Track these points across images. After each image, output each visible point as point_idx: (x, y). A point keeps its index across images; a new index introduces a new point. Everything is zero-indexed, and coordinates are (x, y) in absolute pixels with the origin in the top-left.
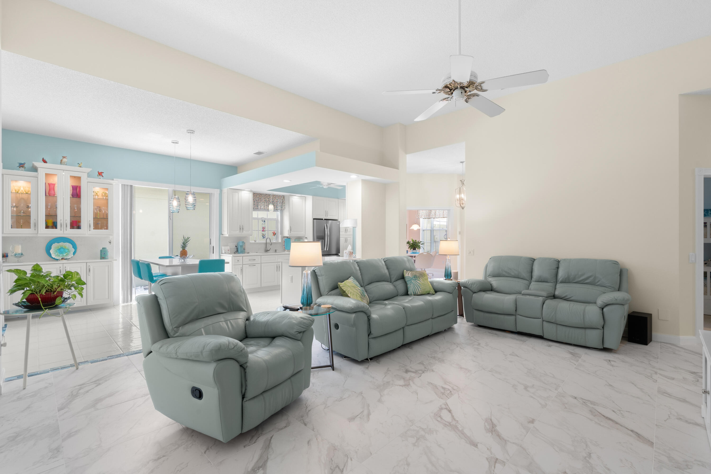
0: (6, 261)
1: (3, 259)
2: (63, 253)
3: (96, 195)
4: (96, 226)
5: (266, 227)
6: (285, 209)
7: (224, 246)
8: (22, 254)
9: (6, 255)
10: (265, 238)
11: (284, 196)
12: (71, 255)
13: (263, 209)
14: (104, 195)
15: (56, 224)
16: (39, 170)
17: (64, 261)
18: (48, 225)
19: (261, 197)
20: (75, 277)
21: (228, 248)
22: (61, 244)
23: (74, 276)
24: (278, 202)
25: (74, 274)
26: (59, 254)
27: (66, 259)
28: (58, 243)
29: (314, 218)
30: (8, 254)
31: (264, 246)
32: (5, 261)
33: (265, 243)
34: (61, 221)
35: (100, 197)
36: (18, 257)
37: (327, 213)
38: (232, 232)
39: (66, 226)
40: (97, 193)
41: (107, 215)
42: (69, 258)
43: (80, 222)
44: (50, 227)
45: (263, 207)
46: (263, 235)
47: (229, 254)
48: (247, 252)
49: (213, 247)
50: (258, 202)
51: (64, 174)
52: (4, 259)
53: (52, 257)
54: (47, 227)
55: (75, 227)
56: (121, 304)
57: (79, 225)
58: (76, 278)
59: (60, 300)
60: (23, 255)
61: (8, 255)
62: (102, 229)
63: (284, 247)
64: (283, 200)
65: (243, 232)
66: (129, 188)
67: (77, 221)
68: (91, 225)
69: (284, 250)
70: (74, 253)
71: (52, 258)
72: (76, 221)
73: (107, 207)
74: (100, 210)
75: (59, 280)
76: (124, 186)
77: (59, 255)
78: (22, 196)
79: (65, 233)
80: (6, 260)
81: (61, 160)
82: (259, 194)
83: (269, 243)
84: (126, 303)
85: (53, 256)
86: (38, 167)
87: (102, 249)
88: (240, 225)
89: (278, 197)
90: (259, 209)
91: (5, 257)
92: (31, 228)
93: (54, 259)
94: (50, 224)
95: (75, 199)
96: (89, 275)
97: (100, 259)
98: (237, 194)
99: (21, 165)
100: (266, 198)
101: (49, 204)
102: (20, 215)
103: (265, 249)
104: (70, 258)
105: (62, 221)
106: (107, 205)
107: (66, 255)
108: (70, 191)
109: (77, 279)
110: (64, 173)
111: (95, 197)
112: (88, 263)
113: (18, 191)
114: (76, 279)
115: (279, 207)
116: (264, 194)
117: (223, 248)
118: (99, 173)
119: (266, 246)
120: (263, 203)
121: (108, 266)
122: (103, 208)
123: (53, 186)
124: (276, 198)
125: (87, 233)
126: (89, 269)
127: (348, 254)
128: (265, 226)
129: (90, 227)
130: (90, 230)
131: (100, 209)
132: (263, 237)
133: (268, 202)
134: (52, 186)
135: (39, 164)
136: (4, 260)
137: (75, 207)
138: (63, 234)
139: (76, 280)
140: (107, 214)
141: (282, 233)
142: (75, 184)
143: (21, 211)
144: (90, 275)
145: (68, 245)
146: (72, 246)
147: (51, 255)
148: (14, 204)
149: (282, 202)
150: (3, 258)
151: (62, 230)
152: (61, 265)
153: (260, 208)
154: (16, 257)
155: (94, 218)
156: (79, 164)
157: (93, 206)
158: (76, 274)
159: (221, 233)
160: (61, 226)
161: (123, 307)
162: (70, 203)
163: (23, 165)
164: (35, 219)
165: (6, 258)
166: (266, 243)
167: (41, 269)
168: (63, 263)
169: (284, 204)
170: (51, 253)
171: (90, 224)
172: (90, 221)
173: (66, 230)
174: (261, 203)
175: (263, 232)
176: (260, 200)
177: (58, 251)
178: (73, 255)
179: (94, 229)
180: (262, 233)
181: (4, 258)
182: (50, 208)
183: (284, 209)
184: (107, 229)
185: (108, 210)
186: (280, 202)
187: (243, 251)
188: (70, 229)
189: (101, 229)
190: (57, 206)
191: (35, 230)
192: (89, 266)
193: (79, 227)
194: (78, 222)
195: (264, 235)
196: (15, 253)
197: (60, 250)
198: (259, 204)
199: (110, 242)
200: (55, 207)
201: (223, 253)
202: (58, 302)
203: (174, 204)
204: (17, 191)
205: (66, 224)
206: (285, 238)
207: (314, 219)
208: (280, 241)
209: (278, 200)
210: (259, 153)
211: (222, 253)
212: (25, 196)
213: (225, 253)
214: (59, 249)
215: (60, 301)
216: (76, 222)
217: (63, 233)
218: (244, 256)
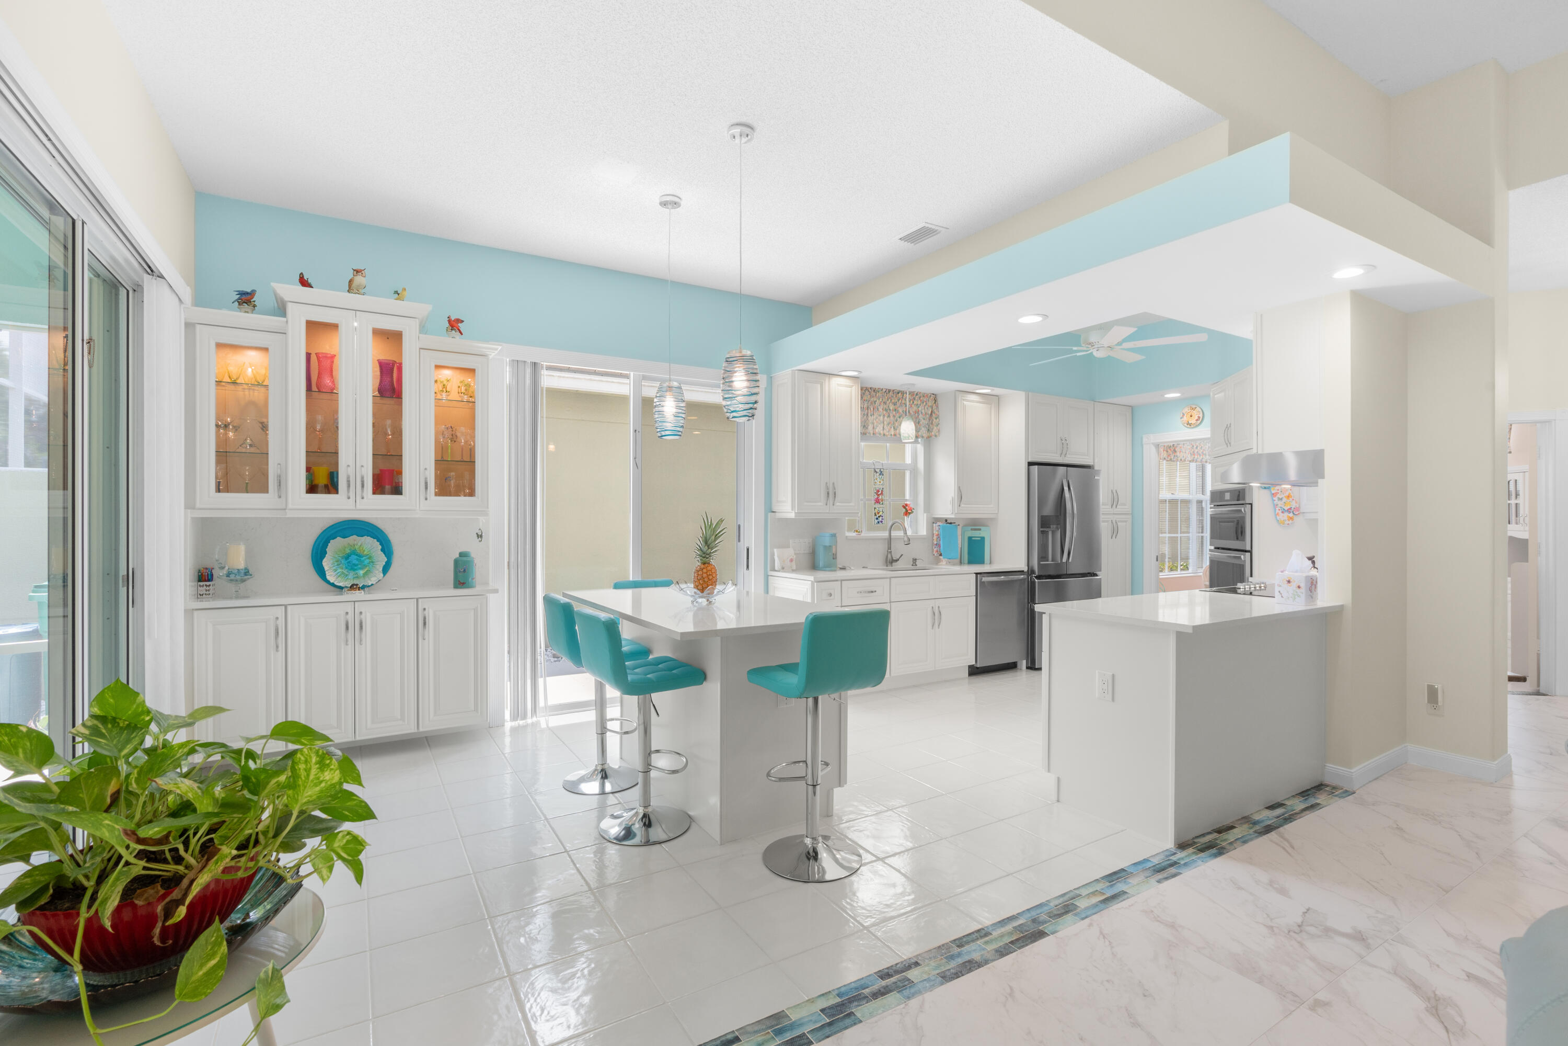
0: (208, 592)
1: (200, 586)
2: (356, 570)
3: (444, 390)
4: (444, 489)
5: (884, 490)
6: (939, 434)
7: (779, 547)
8: (247, 572)
9: (208, 575)
10: (882, 522)
11: (936, 395)
12: (377, 575)
13: (880, 434)
14: (463, 390)
15: (335, 480)
16: (290, 308)
17: (358, 595)
18: (316, 482)
19: (875, 399)
20: (312, 777)
21: (790, 553)
22: (353, 539)
23: (303, 774)
24: (920, 413)
25: (306, 762)
26: (345, 572)
27: (363, 587)
28: (344, 537)
29: (1030, 460)
30: (213, 571)
31: (882, 548)
32: (205, 592)
33: (886, 539)
34: (349, 469)
35: (454, 396)
36: (237, 581)
37: (1065, 445)
38: (806, 504)
39: (363, 486)
40: (445, 382)
41: (472, 451)
42: (372, 585)
43: (400, 473)
44: (320, 489)
45: (882, 428)
46: (878, 513)
47: (793, 571)
48: (841, 566)
49: (748, 550)
50: (867, 415)
51: (356, 324)
52: (203, 586)
53: (326, 579)
54: (312, 489)
55: (388, 487)
56: (509, 725)
57: (398, 483)
58: (316, 785)
59: (209, 960)
60: (251, 575)
61: (212, 575)
62: (460, 496)
63: (935, 549)
64: (934, 407)
65: (833, 505)
66: (528, 371)
67: (393, 470)
68: (428, 481)
69: (937, 562)
70: (386, 569)
71: (328, 582)
72: (389, 470)
73: (473, 428)
74: (454, 438)
75: (217, 800)
76: (517, 364)
77: (347, 575)
78: (250, 394)
79: (358, 507)
80: (208, 588)
81: (351, 282)
82: (871, 388)
83: (898, 539)
84: (522, 719)
85: (331, 577)
86: (286, 299)
87: (458, 556)
88: (826, 483)
89: (920, 397)
90: (870, 433)
91: (205, 581)
92: (269, 491)
93: (333, 585)
94: (322, 480)
95: (389, 402)
96: (424, 639)
97: (453, 586)
98: (819, 386)
99: (244, 297)
100: (888, 402)
101: (320, 418)
102: (244, 450)
103: (887, 556)
104: (374, 583)
105: (351, 471)
106: (471, 422)
107: (365, 574)
108: (374, 377)
109: (321, 791)
110: (356, 321)
111: (441, 395)
112: (420, 600)
113: (237, 379)
114: (318, 789)
115: (923, 429)
116: (884, 390)
117: (776, 554)
118: (449, 321)
119: (890, 548)
120: (880, 416)
121: (475, 610)
122: (462, 430)
123: (329, 361)
124: (915, 402)
125: (418, 508)
126: (425, 618)
127: (1302, 585)
128: (881, 487)
129: (426, 488)
130: (426, 499)
131: (452, 435)
132: (877, 519)
133: (894, 412)
134: (326, 363)
135: (291, 291)
136: (202, 590)
137: (387, 426)
138: (352, 510)
139: (319, 798)
140: (470, 449)
141: (928, 507)
142: (386, 356)
143: (246, 440)
144: (426, 637)
145: (369, 544)
146: (380, 547)
147: (325, 574)
148: (229, 419)
149: (931, 414)
150: (199, 583)
151: (351, 497)
152: (349, 608)
153: (872, 432)
154: (231, 580)
155: (437, 462)
156: (398, 294)
157: (436, 424)
158: (316, 763)
159: (770, 510)
160: (349, 486)
161: (514, 730)
162: (374, 415)
163: (248, 297)
164: (279, 464)
165: (208, 583)
166: (890, 539)
167: (142, 713)
168: (354, 602)
169: (936, 419)
170: (326, 568)
171: (426, 479)
172: (426, 469)
173: (363, 498)
174: (877, 418)
175: (877, 506)
176: (872, 409)
177: (343, 561)
178: (383, 573)
179: (436, 494)
180: (875, 508)
181: (202, 583)
182: (322, 431)
183: (936, 436)
184: (472, 494)
185: (474, 437)
186: (926, 414)
187: (831, 564)
188: (374, 493)
189: (457, 494)
190: (338, 423)
191: (280, 497)
192: (425, 609)
193: (397, 490)
194: (395, 472)
195: (881, 513)
196: (227, 568)
197: (352, 560)
198: (869, 419)
199: (480, 536)
200: (332, 428)
201: (776, 568)
202: (194, 978)
203: (665, 409)
204: (235, 378)
205: (362, 478)
206: (939, 523)
207: (1030, 464)
208: (923, 531)
209: (920, 409)
210: (923, 233)
211: (773, 569)
212: (257, 395)
213: (783, 568)
214: (347, 557)
215: (213, 962)
216: (391, 472)
217: (354, 508)
218: (844, 580)
